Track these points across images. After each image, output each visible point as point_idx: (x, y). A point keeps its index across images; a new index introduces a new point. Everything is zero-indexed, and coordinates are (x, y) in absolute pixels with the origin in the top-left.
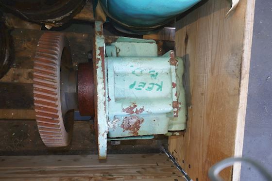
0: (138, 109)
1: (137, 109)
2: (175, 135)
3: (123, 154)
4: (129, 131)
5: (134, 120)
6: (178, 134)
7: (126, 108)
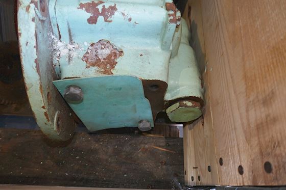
0: (107, 7)
1: (104, 6)
2: (186, 106)
3: (108, 187)
4: (96, 68)
5: (106, 52)
6: (189, 104)
7: (86, 2)
